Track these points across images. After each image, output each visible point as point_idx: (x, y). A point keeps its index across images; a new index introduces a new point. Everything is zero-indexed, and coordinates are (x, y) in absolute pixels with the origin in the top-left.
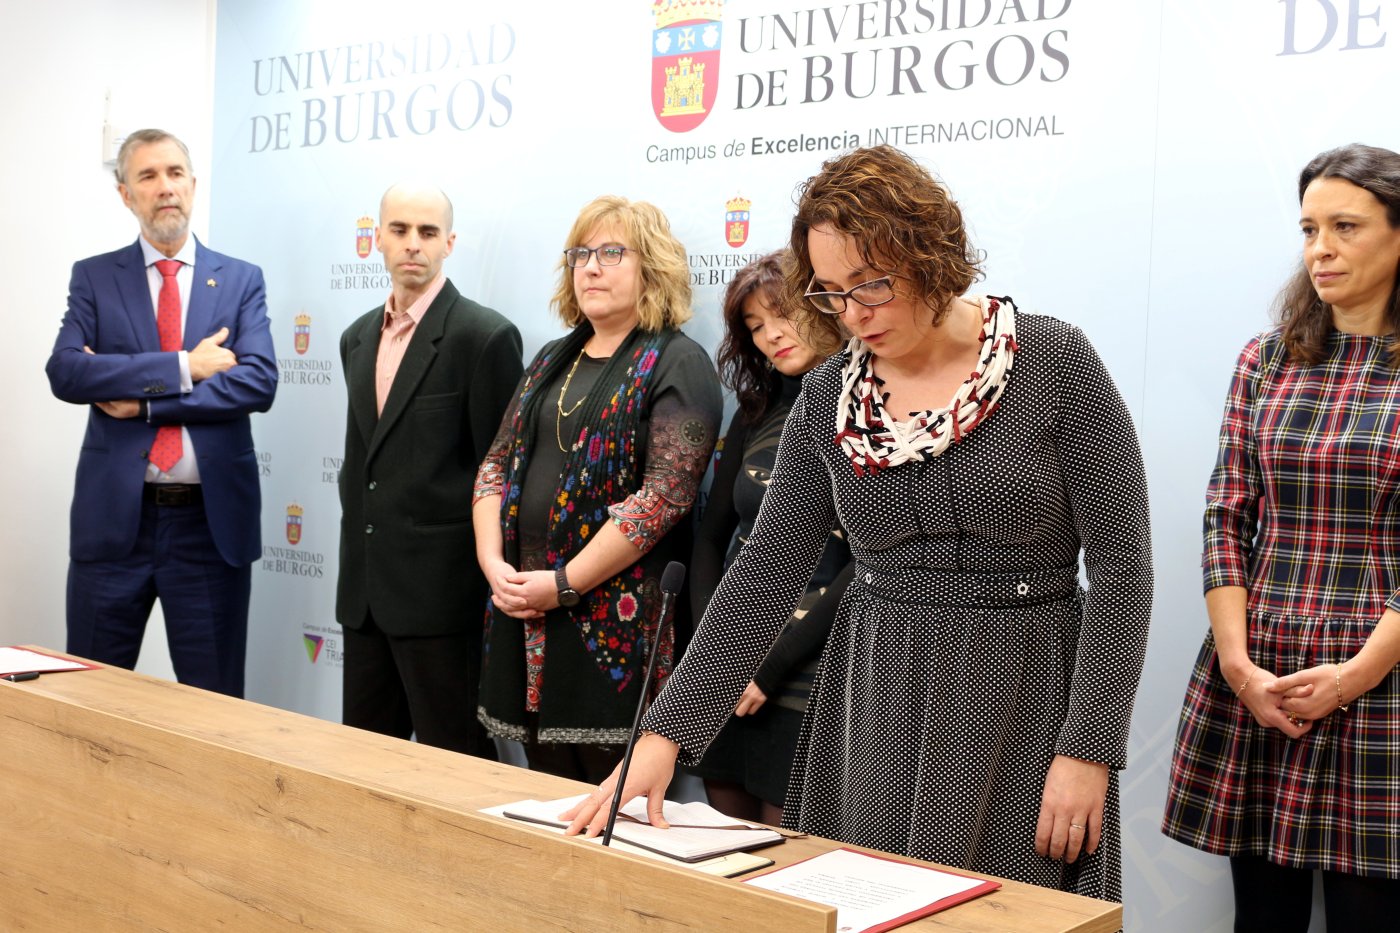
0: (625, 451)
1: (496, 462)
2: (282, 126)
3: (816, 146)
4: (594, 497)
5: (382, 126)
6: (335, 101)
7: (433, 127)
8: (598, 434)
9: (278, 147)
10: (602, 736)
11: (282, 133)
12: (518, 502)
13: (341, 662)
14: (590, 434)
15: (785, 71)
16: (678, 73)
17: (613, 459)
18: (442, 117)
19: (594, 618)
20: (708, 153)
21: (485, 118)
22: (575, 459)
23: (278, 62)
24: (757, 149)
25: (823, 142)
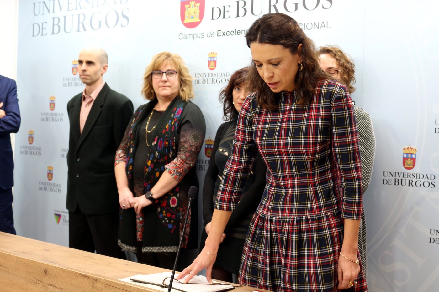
0: (172, 145)
1: (123, 150)
2: (44, 27)
3: (241, 33)
4: (161, 162)
5: (81, 27)
6: (64, 18)
7: (100, 27)
8: (162, 139)
9: (42, 35)
10: (165, 249)
11: (44, 30)
12: (132, 164)
13: (68, 224)
14: (158, 139)
15: (229, 6)
16: (190, 7)
17: (167, 148)
18: (103, 23)
19: (162, 206)
20: (201, 36)
21: (119, 24)
22: (153, 148)
23: (42, 3)
24: (219, 34)
25: (243, 32)
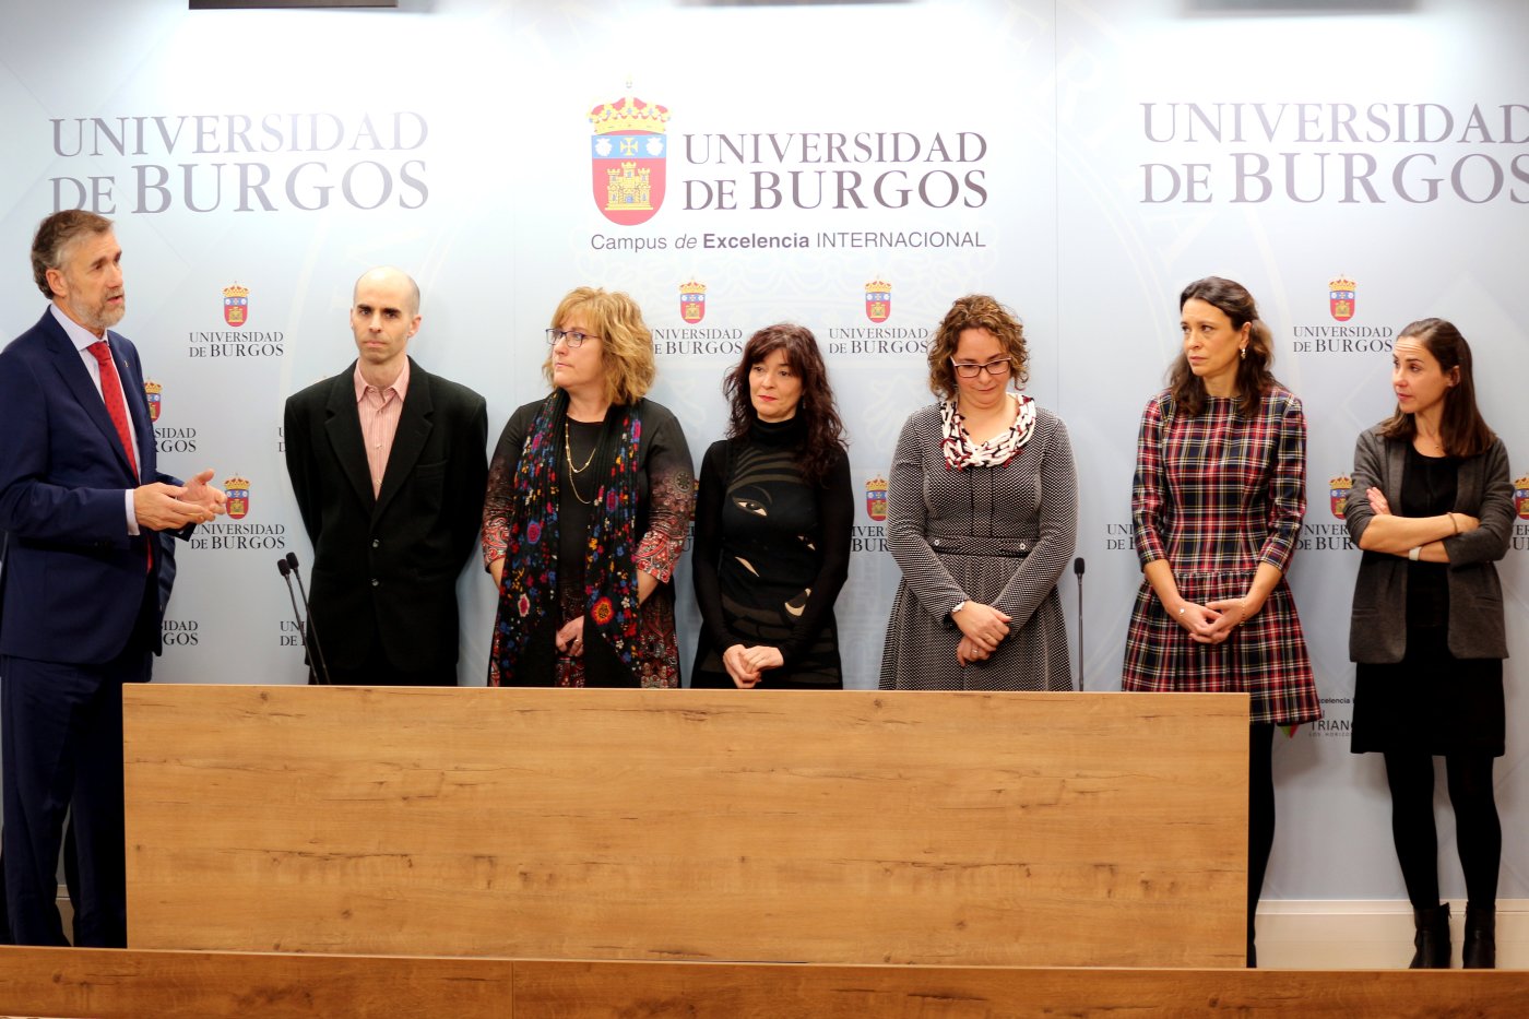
3: (768, 244)
15: (733, 181)
20: (658, 244)
24: (709, 243)
25: (775, 241)
